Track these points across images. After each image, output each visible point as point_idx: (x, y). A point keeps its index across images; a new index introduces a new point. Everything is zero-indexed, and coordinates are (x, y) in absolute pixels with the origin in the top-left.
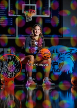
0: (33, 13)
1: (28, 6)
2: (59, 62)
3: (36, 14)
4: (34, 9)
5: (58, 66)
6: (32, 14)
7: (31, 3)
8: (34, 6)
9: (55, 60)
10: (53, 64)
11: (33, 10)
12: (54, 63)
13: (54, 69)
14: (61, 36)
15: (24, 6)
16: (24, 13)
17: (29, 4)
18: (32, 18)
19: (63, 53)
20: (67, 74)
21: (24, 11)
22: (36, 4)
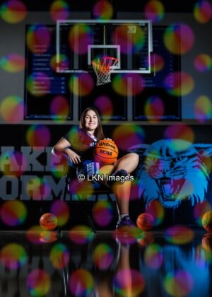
0: (112, 65)
1: (102, 49)
2: (172, 177)
3: (119, 67)
4: (115, 56)
5: (172, 187)
6: (111, 67)
7: (108, 43)
8: (115, 50)
9: (164, 173)
10: (159, 181)
11: (113, 58)
12: (161, 179)
13: (162, 194)
14: (178, 118)
15: (92, 49)
16: (92, 65)
17: (102, 44)
18: (109, 77)
19: (183, 157)
20: (193, 204)
21: (92, 60)
22: (118, 44)
